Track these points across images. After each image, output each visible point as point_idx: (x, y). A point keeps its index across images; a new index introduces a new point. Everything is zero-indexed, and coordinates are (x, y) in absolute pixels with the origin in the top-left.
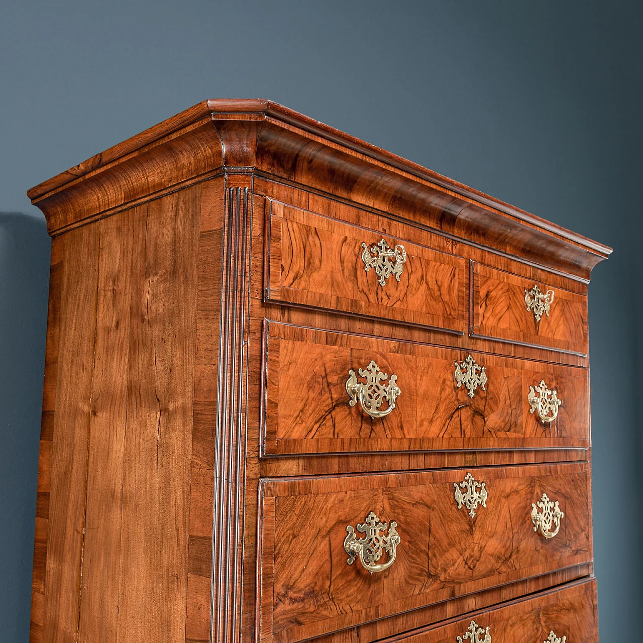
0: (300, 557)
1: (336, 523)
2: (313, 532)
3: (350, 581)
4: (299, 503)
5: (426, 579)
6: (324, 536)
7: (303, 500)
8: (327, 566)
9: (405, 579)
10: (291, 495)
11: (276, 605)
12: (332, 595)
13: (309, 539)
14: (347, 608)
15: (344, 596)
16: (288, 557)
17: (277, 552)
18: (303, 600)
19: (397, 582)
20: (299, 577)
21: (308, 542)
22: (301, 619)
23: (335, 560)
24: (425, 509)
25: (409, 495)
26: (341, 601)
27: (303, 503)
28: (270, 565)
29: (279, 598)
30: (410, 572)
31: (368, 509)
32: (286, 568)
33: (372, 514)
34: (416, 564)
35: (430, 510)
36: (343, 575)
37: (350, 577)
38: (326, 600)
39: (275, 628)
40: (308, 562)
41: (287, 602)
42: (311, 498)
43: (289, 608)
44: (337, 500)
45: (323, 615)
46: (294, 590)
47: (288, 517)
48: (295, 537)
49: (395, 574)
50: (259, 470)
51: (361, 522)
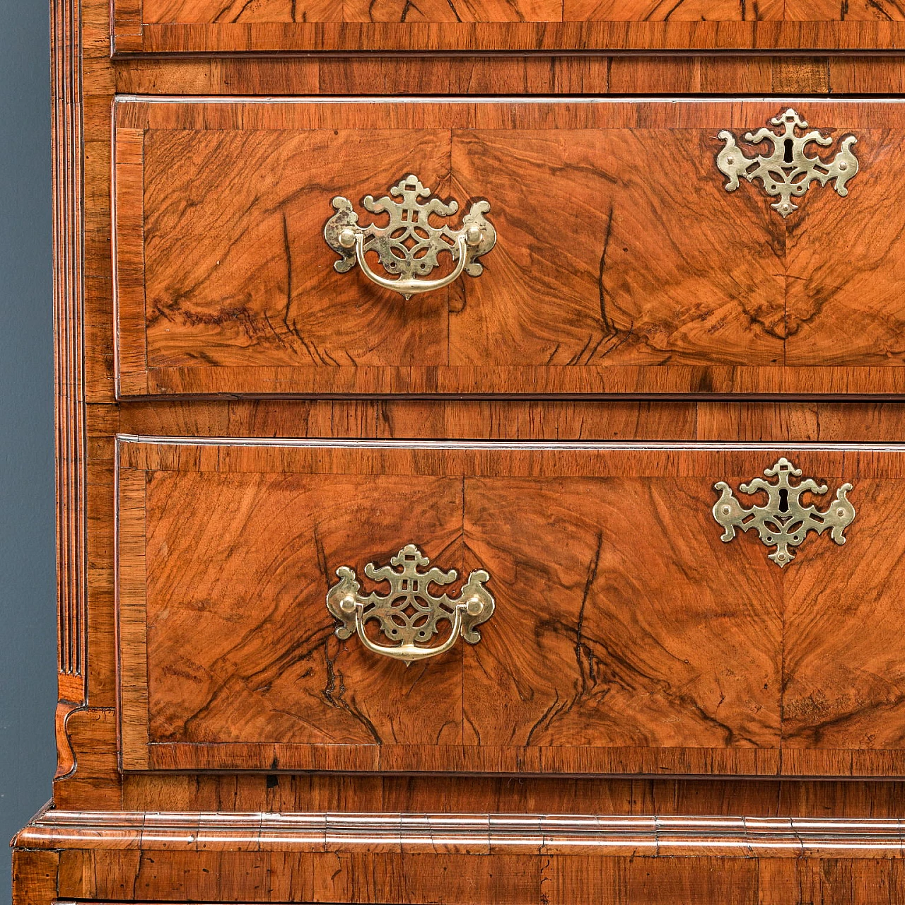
0: (206, 242)
1: (302, 189)
2: (240, 199)
3: (343, 305)
4: (203, 144)
5: (597, 336)
6: (267, 211)
7: (215, 139)
8: (279, 269)
9: (521, 326)
10: (185, 129)
11: (153, 321)
12: (294, 324)
13: (230, 211)
14: (340, 356)
15: (329, 331)
16: (177, 240)
17: (149, 226)
18: (218, 321)
19: (493, 328)
20: (205, 279)
21: (225, 218)
22: (215, 355)
23: (298, 260)
24: (597, 183)
25: (542, 150)
26: (322, 339)
27: (214, 143)
28: (135, 248)
29: (159, 310)
30: (538, 313)
31: (401, 169)
32: (171, 258)
33: (412, 180)
34: (556, 296)
35: (614, 186)
36: (321, 289)
37: (343, 298)
38: (278, 331)
39: (153, 359)
40: (227, 254)
41: (179, 319)
42: (236, 136)
43: (182, 330)
44: (309, 145)
45: (273, 358)
46: (194, 300)
47: (175, 167)
48: (192, 204)
49: (486, 310)
50: (112, 81)
51: (376, 193)
